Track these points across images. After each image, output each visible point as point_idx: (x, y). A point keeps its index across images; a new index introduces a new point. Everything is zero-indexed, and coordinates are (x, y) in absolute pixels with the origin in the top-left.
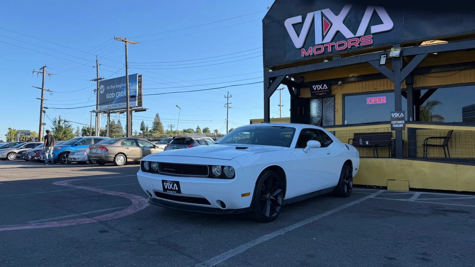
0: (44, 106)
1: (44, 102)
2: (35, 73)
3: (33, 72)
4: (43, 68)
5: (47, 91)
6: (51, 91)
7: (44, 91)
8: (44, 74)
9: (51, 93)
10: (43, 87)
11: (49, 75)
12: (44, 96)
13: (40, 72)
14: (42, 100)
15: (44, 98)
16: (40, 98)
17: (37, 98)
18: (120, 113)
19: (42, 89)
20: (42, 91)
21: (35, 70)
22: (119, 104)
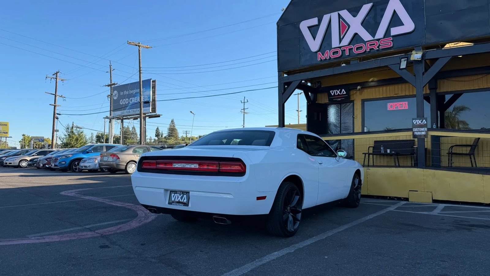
0: (57, 112)
1: (57, 108)
2: (49, 79)
3: (46, 77)
4: (57, 74)
5: (61, 97)
6: (65, 97)
7: (57, 97)
9: (64, 99)
10: (56, 93)
11: (62, 80)
12: (56, 102)
13: (53, 78)
14: (55, 106)
15: (57, 104)
16: (53, 104)
17: (50, 105)
18: (134, 119)
19: (55, 95)
20: (55, 97)
21: (48, 76)
22: (132, 110)
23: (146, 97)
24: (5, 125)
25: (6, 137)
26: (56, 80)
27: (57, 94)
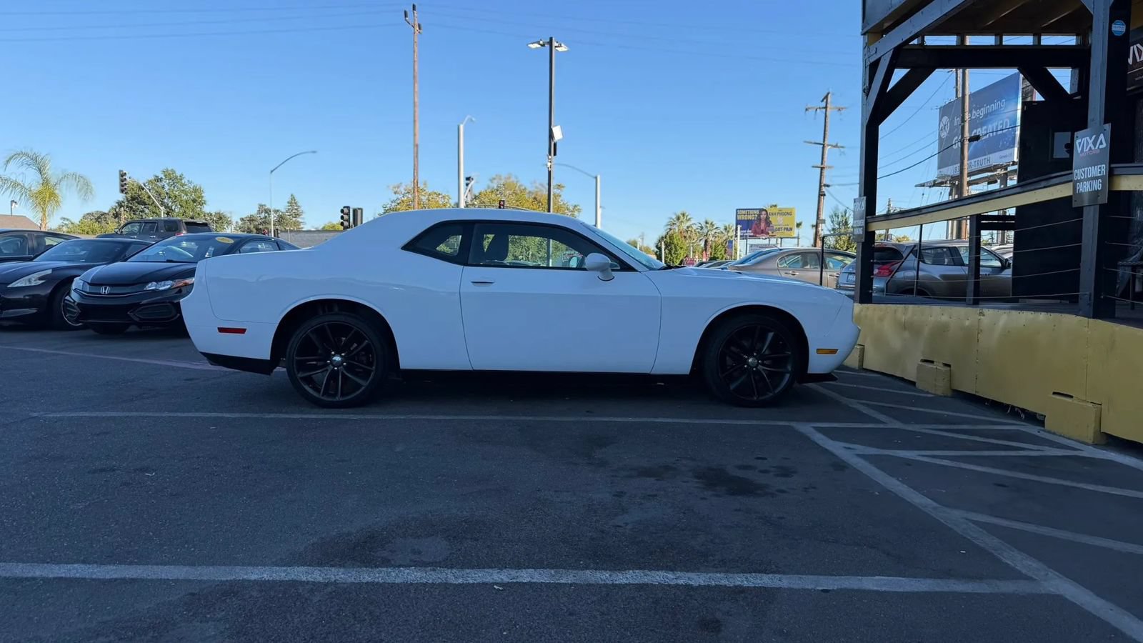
0: (824, 182)
1: (826, 172)
2: (812, 112)
3: (806, 110)
4: (826, 97)
5: (834, 147)
6: (842, 147)
7: (827, 149)
8: (828, 109)
9: (842, 149)
10: (824, 141)
11: (839, 110)
12: (825, 159)
13: (820, 108)
14: (822, 169)
15: (826, 164)
16: (819, 165)
17: (812, 167)
18: (989, 184)
19: (824, 145)
20: (823, 148)
21: (809, 106)
22: (976, 160)
23: (1006, 122)
24: (788, 214)
25: (781, 238)
26: (826, 111)
27: (826, 142)
